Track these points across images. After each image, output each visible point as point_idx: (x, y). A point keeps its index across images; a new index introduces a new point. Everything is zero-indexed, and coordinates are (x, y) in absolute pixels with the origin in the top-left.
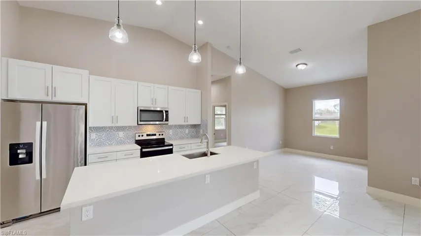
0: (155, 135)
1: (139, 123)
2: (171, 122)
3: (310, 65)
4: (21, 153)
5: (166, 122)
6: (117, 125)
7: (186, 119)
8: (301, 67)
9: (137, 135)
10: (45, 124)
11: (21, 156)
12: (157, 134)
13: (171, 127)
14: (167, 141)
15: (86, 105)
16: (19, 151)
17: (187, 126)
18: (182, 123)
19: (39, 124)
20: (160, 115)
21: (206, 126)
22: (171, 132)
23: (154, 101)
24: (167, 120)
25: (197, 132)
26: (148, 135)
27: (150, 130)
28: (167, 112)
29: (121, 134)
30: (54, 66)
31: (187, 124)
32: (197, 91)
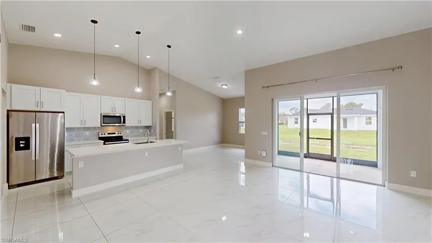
0: (115, 133)
1: (103, 125)
2: (127, 124)
3: (229, 86)
4: (22, 144)
5: (123, 124)
6: (85, 126)
7: (139, 122)
8: (224, 87)
9: (100, 134)
10: (37, 125)
11: (21, 145)
12: (117, 133)
13: (128, 128)
14: (124, 138)
15: (63, 112)
16: (21, 142)
17: (142, 127)
18: (137, 125)
19: (34, 125)
20: (119, 119)
21: (156, 126)
22: (128, 131)
23: (113, 109)
24: (124, 122)
25: (150, 131)
26: (109, 134)
27: (111, 130)
28: (124, 117)
29: (87, 133)
30: (41, 88)
31: (140, 125)
32: (149, 101)
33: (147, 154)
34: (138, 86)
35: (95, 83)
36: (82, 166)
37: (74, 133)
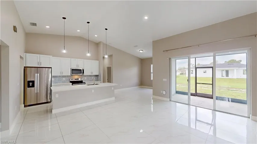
0: (78, 79)
1: (72, 74)
2: (85, 74)
3: (144, 51)
4: (31, 84)
5: (83, 74)
6: (62, 75)
7: (92, 73)
8: (141, 51)
9: (71, 79)
10: (38, 74)
11: (30, 85)
12: (79, 79)
13: (85, 76)
14: (83, 82)
15: (51, 68)
16: (30, 83)
17: (93, 76)
18: (90, 74)
19: (36, 74)
20: (80, 71)
21: (101, 75)
22: (86, 78)
23: (77, 66)
24: (83, 73)
25: (98, 78)
26: (75, 79)
27: (76, 77)
28: (83, 70)
29: (64, 79)
30: (40, 55)
31: (92, 75)
32: (97, 61)
33: (93, 91)
34: (88, 52)
35: (64, 51)
36: (58, 97)
37: (57, 79)
